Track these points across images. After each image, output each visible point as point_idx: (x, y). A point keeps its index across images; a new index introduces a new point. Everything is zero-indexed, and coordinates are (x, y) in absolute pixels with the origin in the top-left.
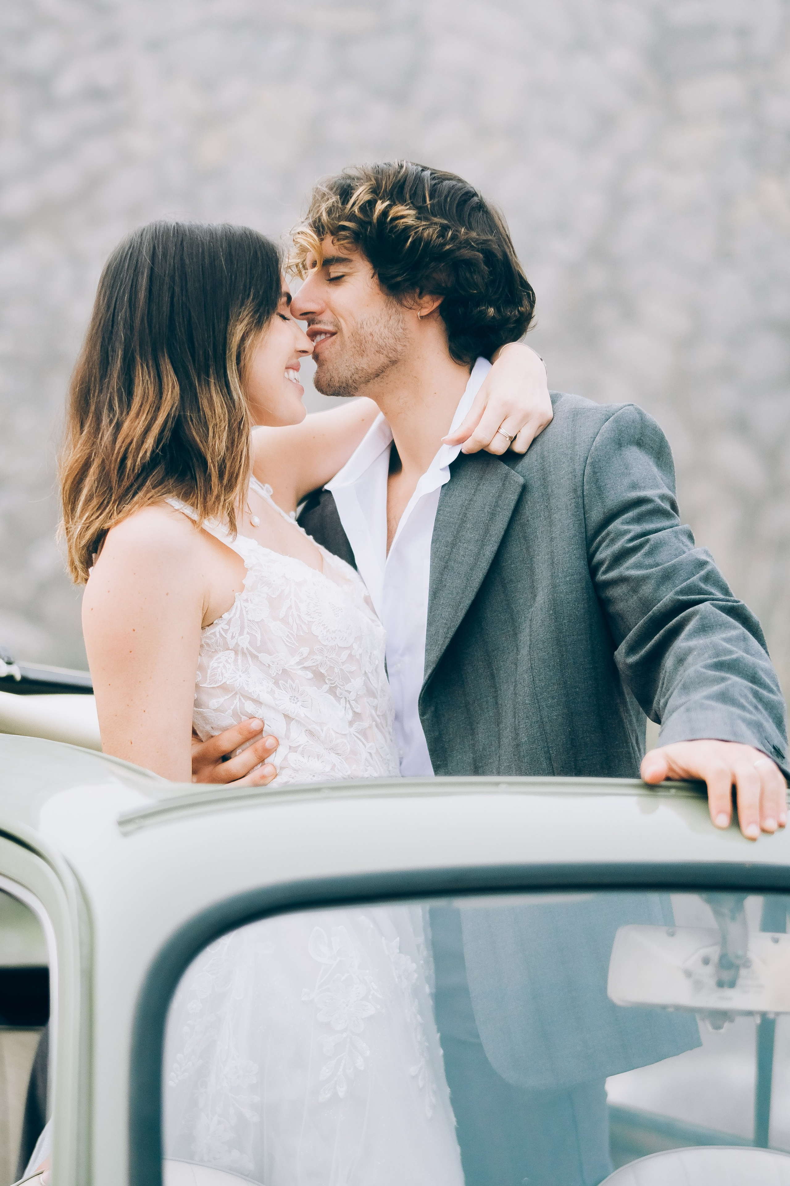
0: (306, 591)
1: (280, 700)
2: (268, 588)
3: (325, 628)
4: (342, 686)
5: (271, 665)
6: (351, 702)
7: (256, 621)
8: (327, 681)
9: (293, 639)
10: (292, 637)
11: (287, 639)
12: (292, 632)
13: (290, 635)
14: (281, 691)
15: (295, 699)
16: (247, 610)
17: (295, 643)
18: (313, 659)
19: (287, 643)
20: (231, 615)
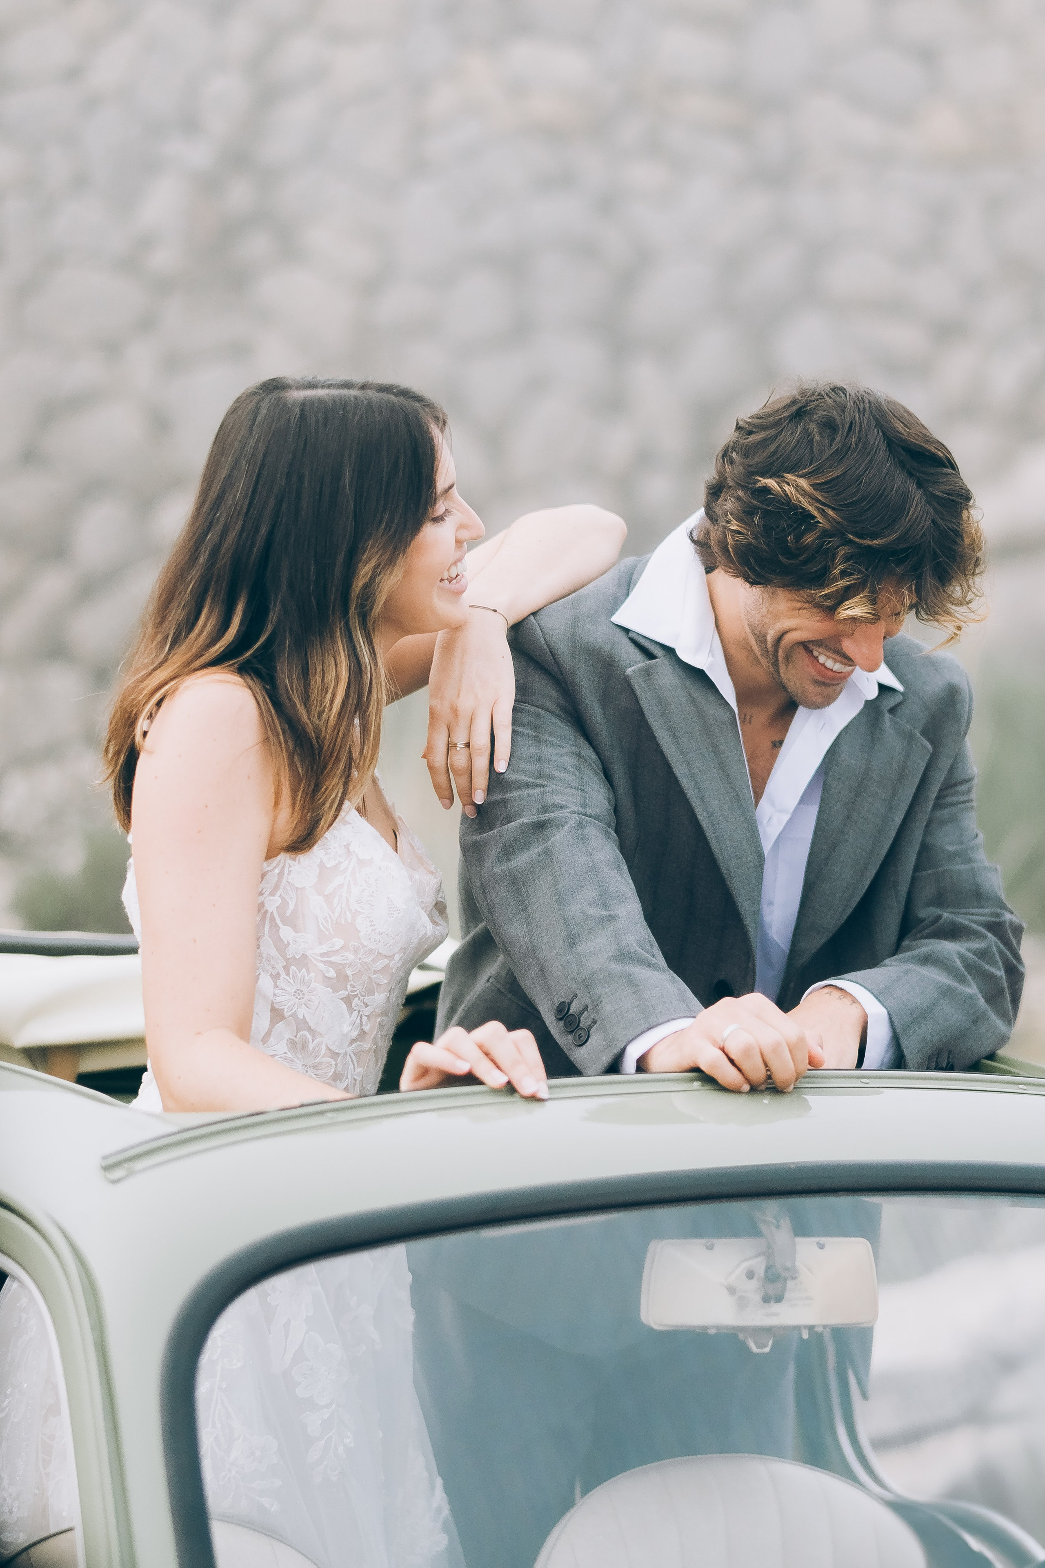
0: (366, 874)
1: (282, 989)
2: (325, 853)
3: (371, 926)
4: (363, 996)
5: (291, 943)
6: (364, 1017)
7: (296, 885)
8: (349, 987)
9: (330, 924)
10: (330, 922)
11: (323, 921)
12: (333, 917)
13: (328, 918)
14: (288, 978)
15: (301, 994)
16: (290, 869)
17: (331, 929)
18: (343, 956)
19: (321, 927)
20: (270, 868)
